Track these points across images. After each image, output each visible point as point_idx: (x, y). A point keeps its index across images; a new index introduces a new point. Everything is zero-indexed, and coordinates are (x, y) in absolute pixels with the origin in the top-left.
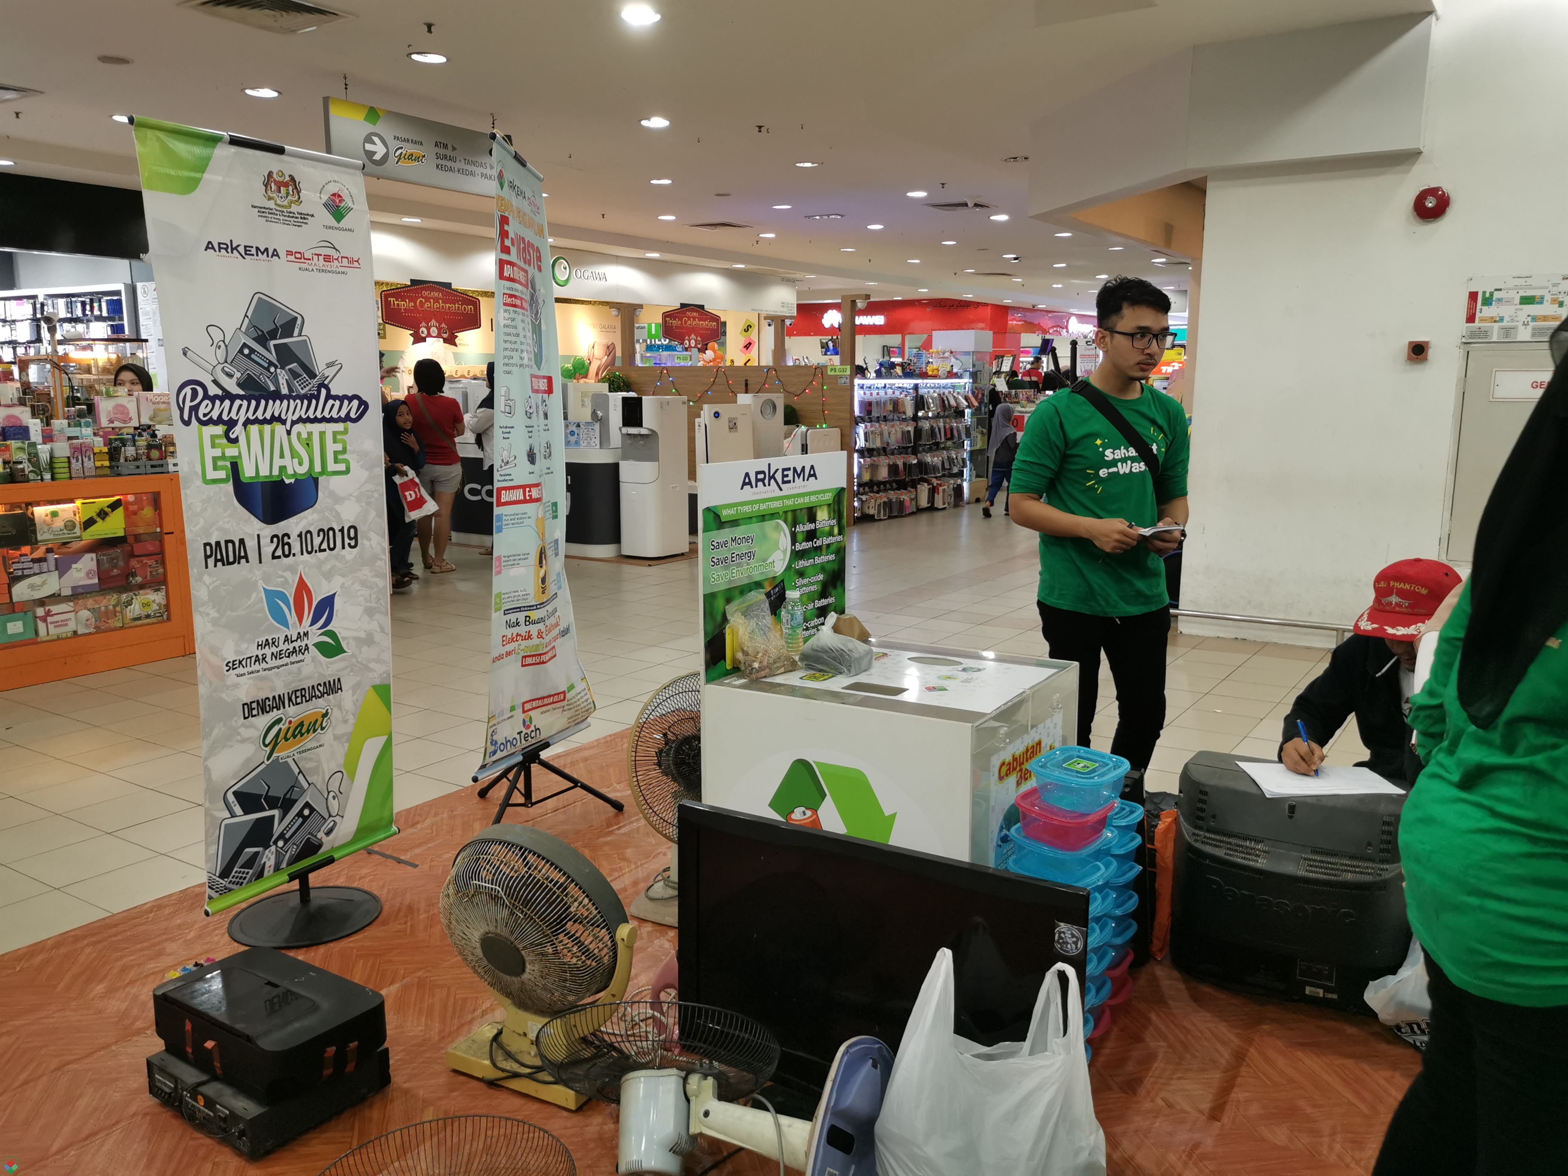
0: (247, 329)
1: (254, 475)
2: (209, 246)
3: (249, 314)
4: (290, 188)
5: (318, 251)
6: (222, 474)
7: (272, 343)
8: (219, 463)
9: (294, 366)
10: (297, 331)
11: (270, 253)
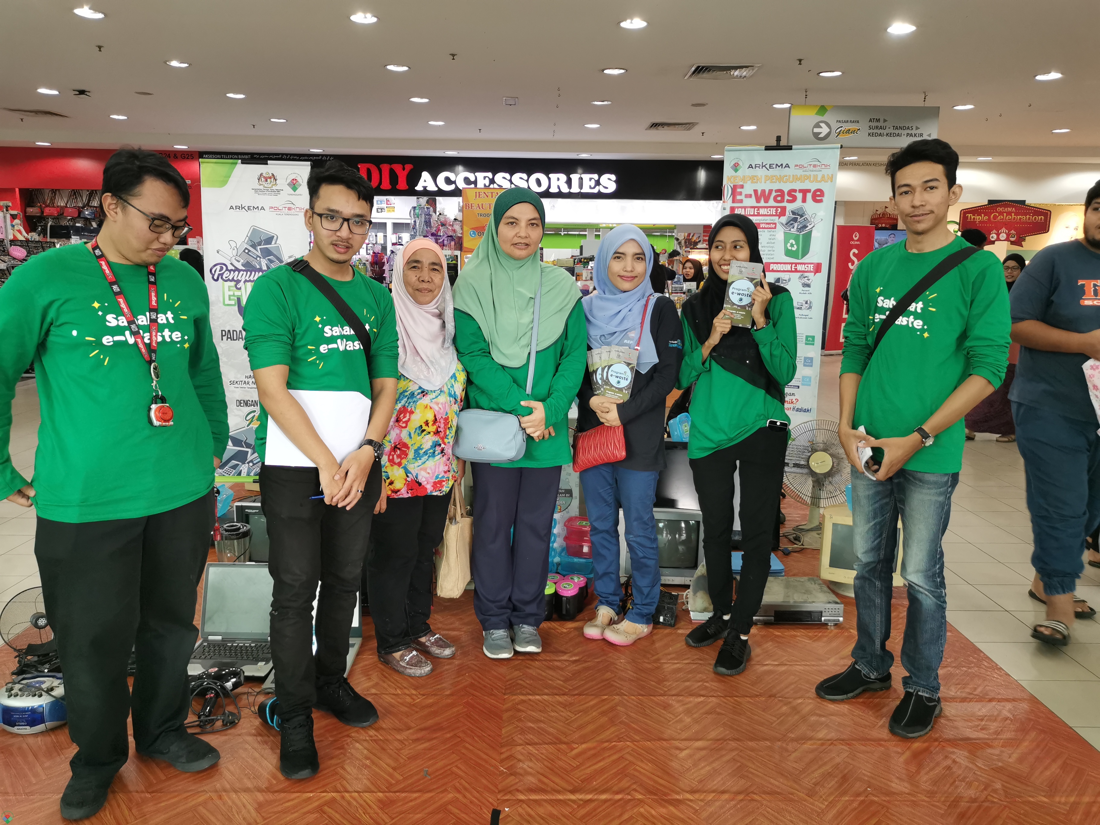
0: (248, 242)
2: (231, 208)
3: (249, 235)
4: (272, 179)
5: (286, 207)
6: (233, 302)
7: (259, 247)
8: (232, 298)
9: (271, 257)
10: (273, 242)
11: (260, 208)
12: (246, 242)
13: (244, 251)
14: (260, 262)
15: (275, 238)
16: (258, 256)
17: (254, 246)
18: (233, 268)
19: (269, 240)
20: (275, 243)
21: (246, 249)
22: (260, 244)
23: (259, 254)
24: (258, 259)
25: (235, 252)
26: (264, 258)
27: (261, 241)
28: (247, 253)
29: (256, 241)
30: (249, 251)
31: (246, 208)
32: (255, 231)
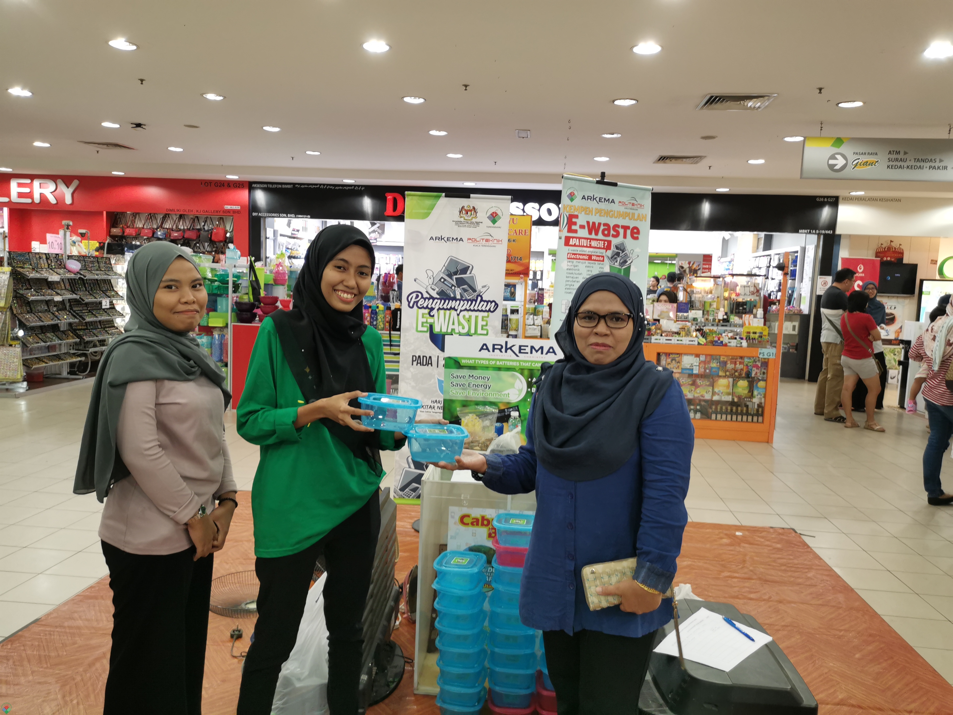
0: (444, 271)
1: (439, 331)
2: (432, 238)
3: (446, 265)
4: (473, 212)
5: (483, 238)
6: (425, 329)
7: (454, 277)
8: (425, 324)
9: (465, 287)
10: (469, 272)
11: (458, 240)
12: (442, 271)
13: (440, 280)
14: (455, 291)
15: (471, 268)
16: (453, 285)
17: (450, 276)
18: (428, 296)
19: (465, 270)
20: (470, 273)
21: (442, 278)
22: (456, 273)
23: (454, 283)
24: (453, 288)
25: (431, 281)
26: (459, 287)
27: (458, 271)
28: (443, 282)
29: (453, 270)
30: (445, 280)
31: (446, 239)
32: (453, 262)
